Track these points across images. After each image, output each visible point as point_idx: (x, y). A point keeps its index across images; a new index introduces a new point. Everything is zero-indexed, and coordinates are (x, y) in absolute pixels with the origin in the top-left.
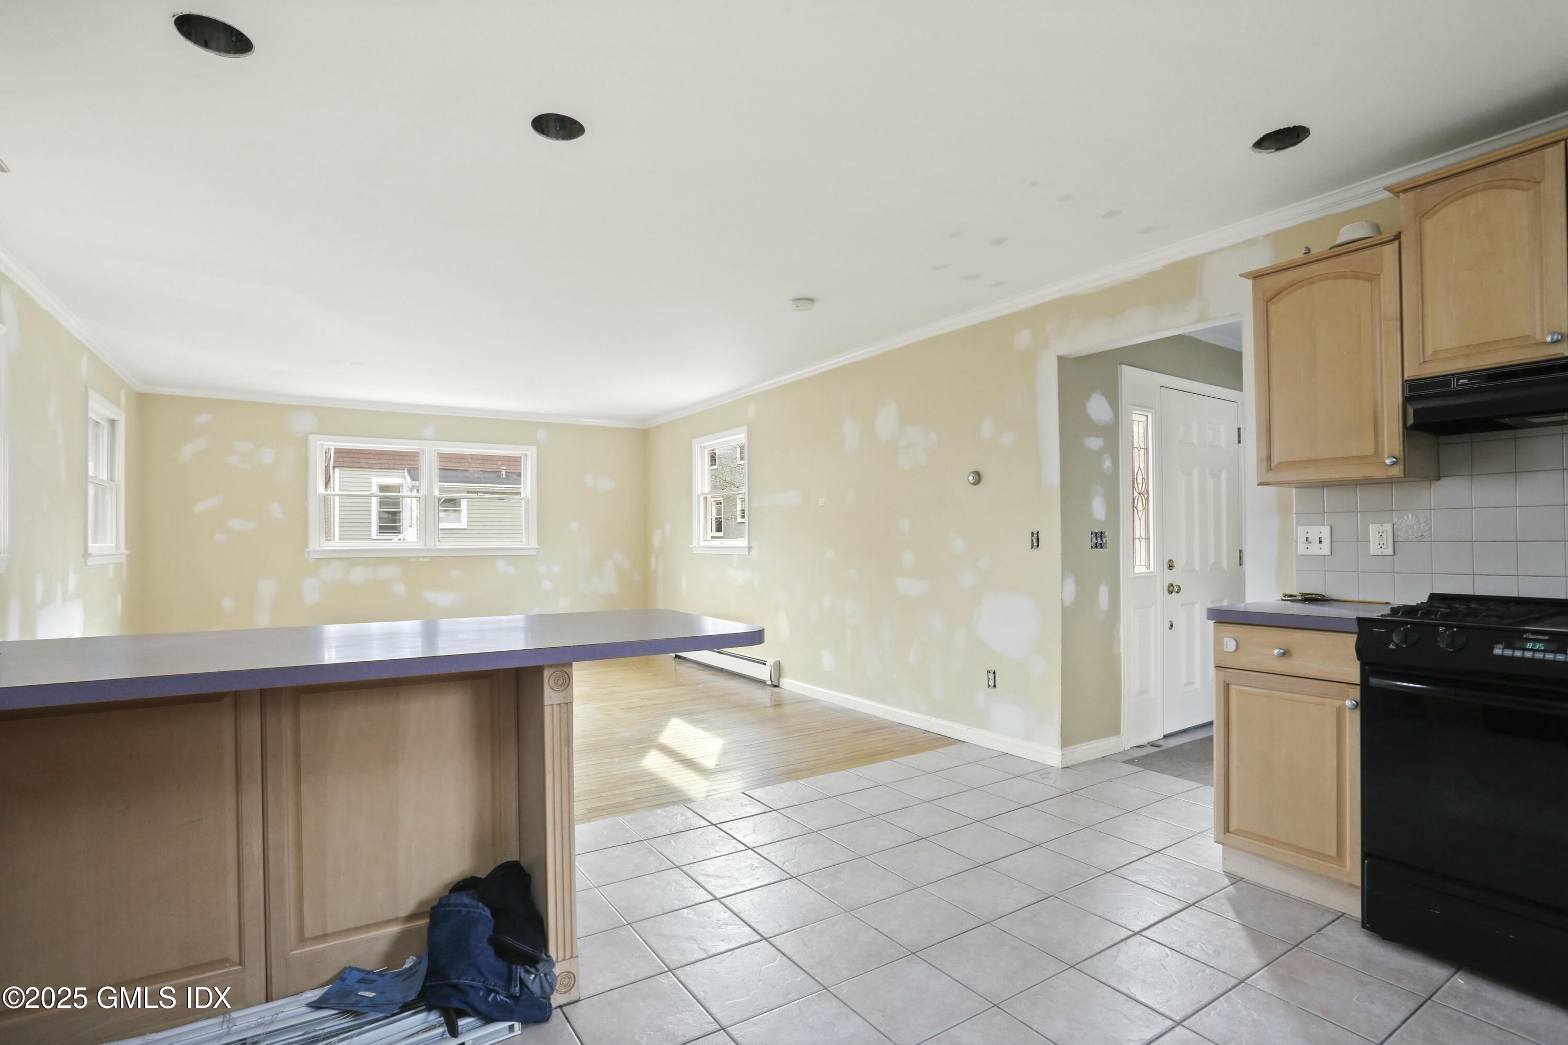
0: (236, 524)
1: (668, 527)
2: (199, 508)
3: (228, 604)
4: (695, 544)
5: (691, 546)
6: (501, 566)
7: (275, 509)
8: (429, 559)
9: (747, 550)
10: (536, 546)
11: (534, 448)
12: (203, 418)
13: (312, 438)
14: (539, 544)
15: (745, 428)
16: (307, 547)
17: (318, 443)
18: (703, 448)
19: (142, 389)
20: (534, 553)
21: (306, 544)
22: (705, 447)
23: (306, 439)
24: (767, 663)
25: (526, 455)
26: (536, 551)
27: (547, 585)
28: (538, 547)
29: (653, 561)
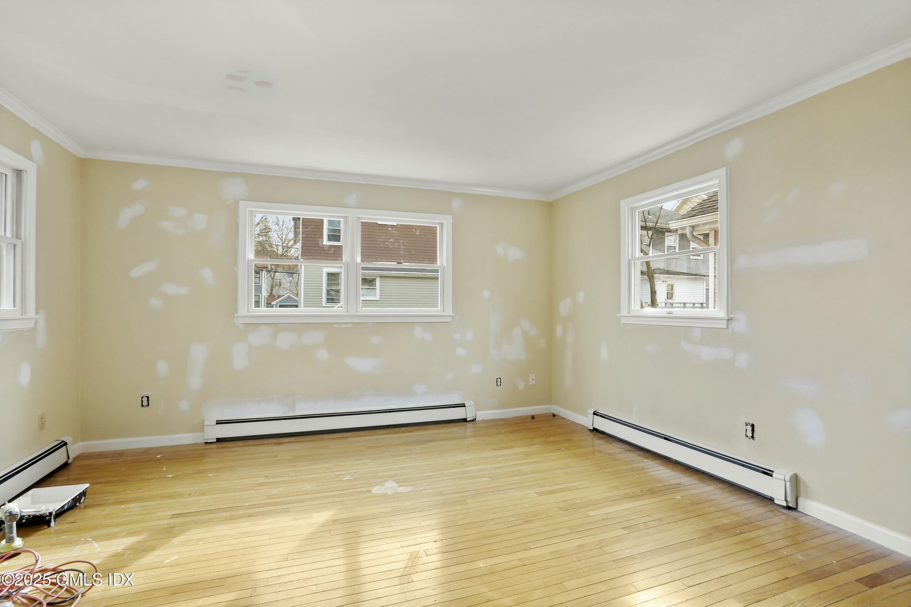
0: (170, 289)
1: (581, 296)
2: (137, 272)
3: (162, 368)
4: (624, 313)
5: (618, 315)
6: (418, 332)
7: (207, 274)
8: (351, 325)
9: (726, 322)
10: (451, 313)
11: (450, 217)
12: (140, 184)
13: (241, 203)
14: (454, 311)
15: (722, 172)
16: (237, 313)
17: (248, 209)
18: (632, 209)
19: (82, 153)
20: (449, 320)
21: (236, 310)
22: (636, 208)
23: (236, 205)
24: (774, 475)
25: (442, 225)
26: (451, 318)
27: (461, 352)
28: (454, 315)
29: (559, 330)
